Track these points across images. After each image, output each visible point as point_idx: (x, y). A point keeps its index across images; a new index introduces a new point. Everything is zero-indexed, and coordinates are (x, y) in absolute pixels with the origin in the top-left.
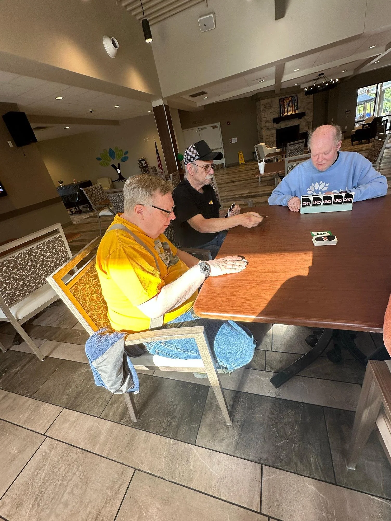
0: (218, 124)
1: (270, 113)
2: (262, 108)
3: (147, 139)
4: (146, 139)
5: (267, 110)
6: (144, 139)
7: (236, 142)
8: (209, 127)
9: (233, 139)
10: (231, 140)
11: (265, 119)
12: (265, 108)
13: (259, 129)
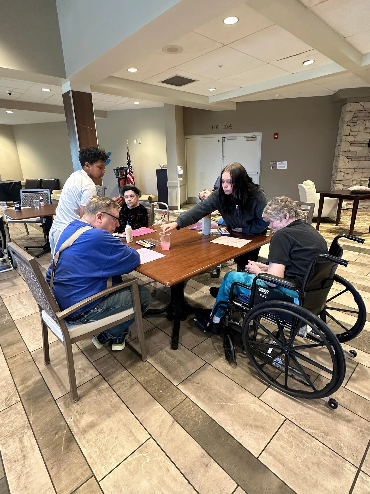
0: (259, 135)
1: (366, 128)
2: (348, 117)
3: (139, 140)
4: (137, 141)
5: (358, 122)
6: (135, 141)
7: (285, 168)
8: (241, 137)
9: (278, 163)
10: (276, 164)
11: (351, 139)
12: (354, 119)
13: (336, 154)
